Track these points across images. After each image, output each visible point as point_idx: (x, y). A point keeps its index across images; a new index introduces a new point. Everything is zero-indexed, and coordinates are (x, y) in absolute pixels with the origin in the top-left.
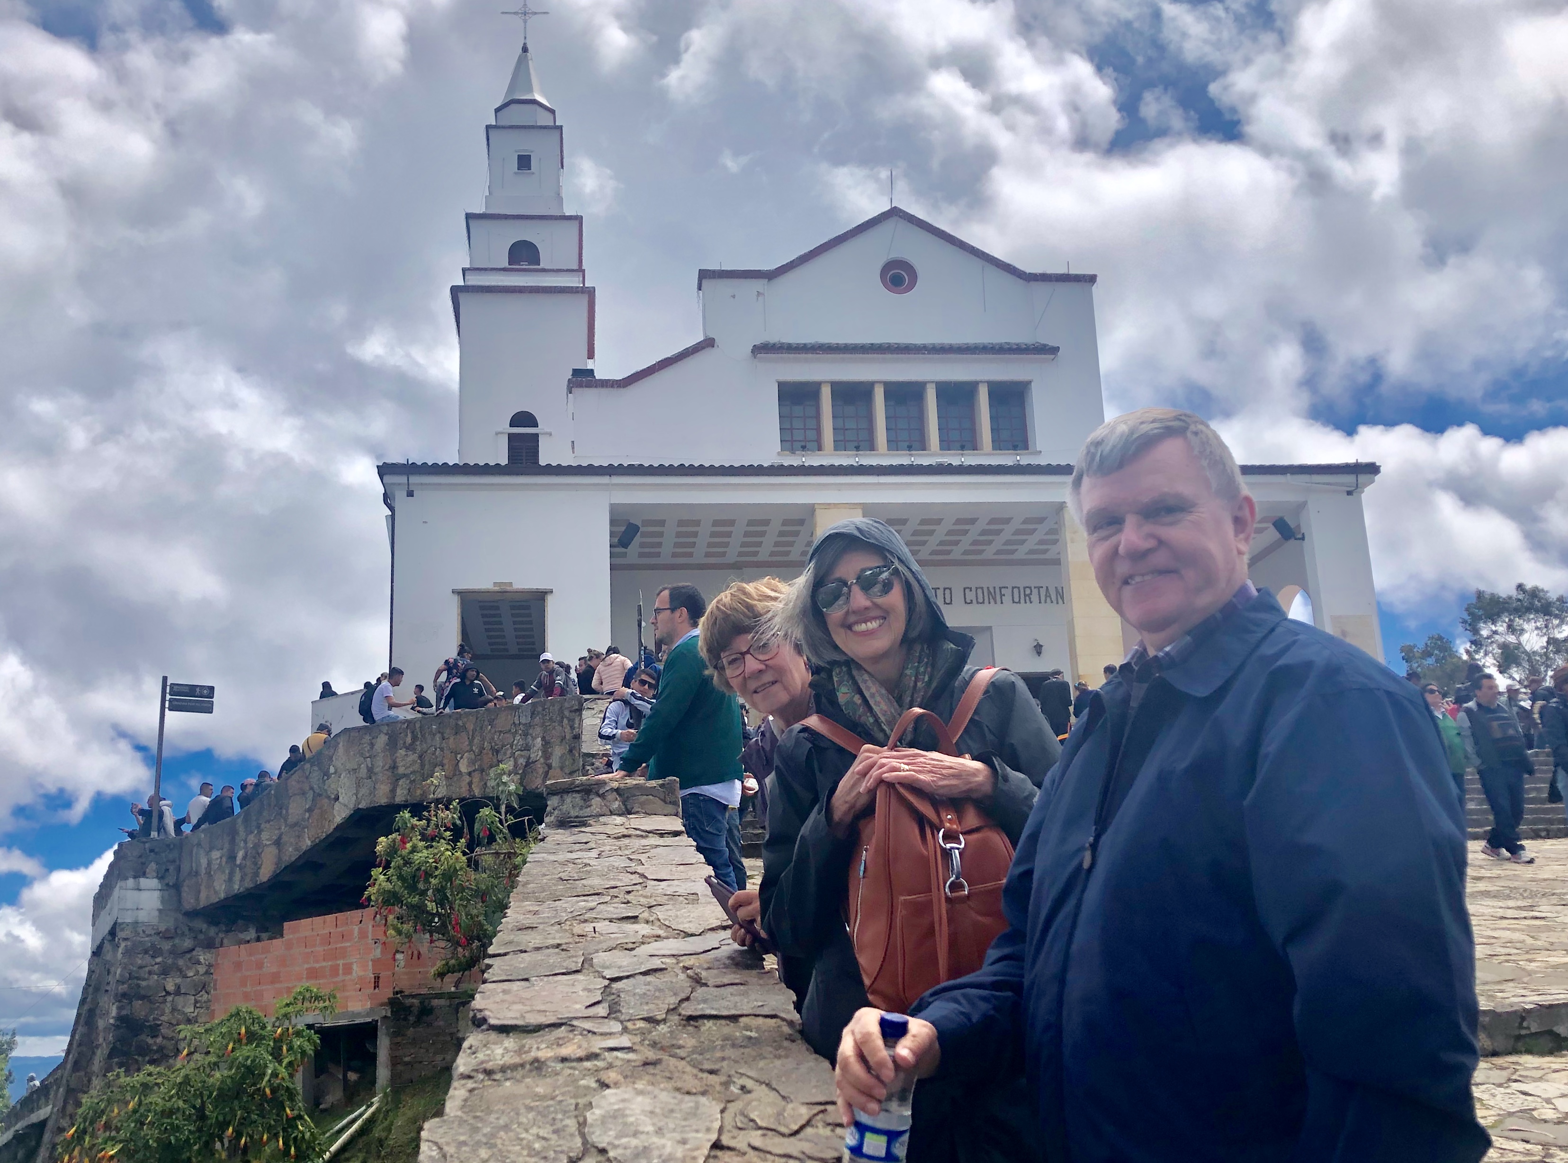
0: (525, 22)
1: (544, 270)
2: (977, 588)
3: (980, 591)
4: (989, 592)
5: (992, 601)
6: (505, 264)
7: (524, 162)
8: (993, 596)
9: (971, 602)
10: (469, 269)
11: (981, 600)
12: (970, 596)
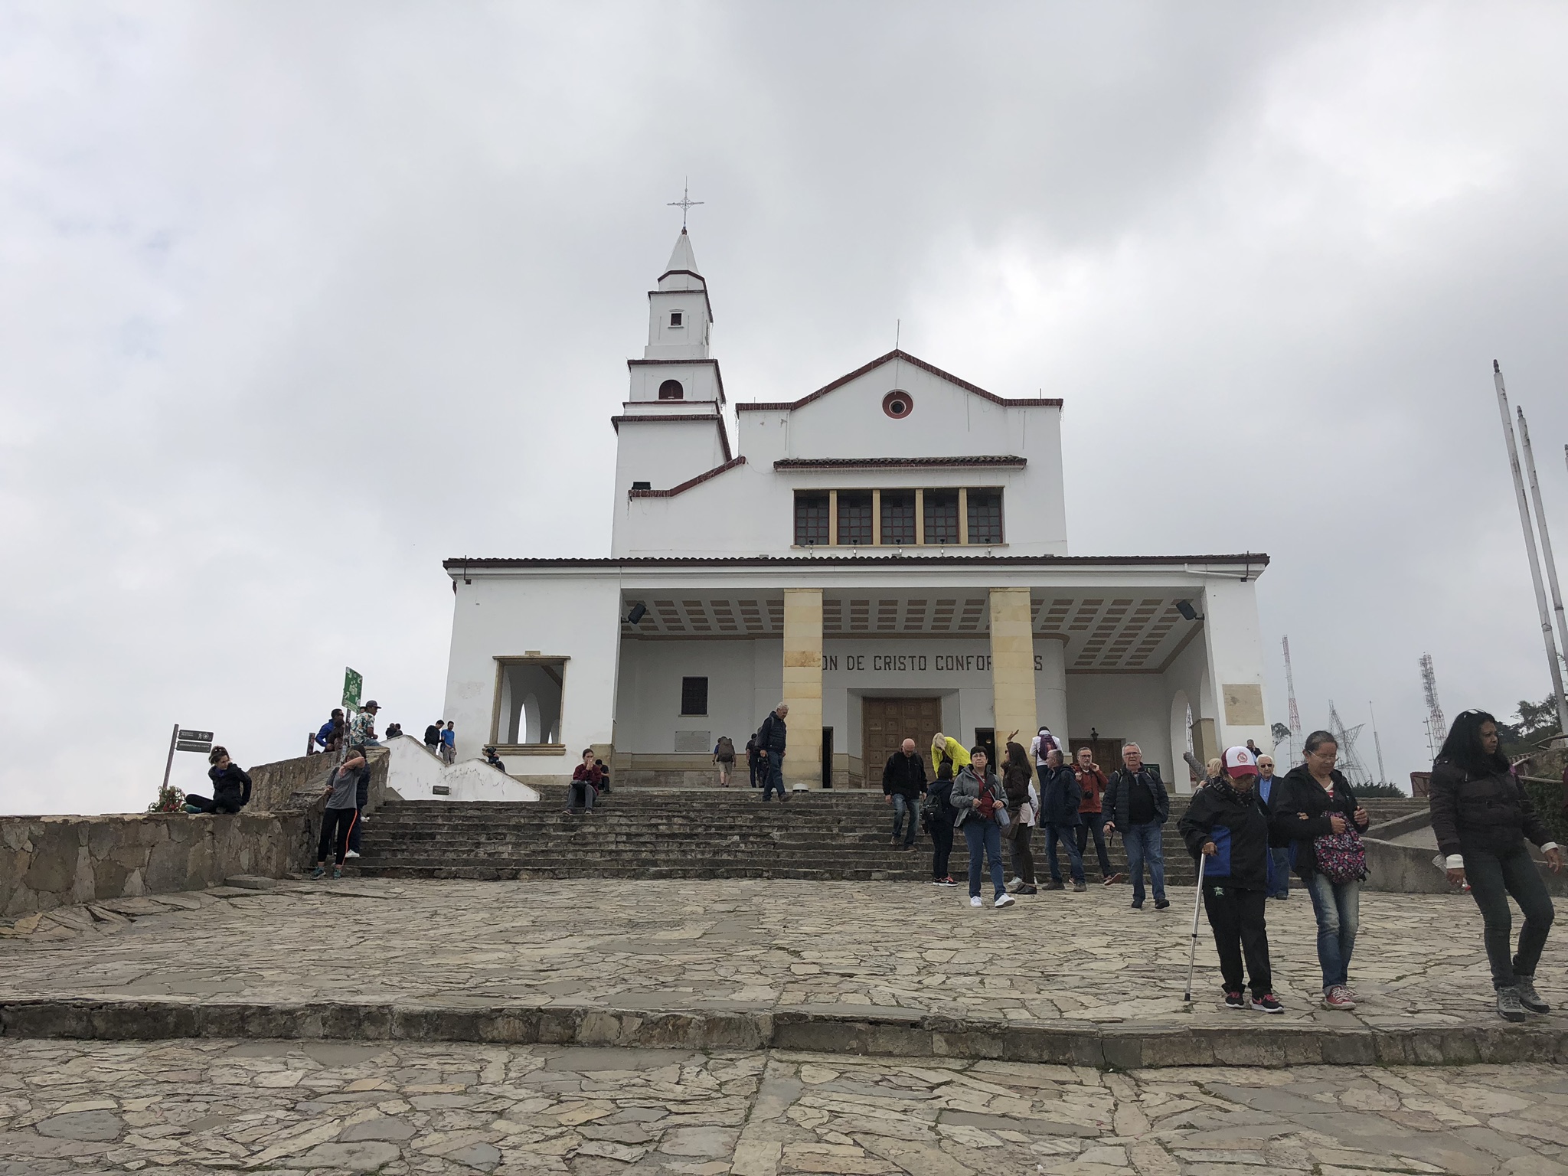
0: (685, 210)
1: (685, 402)
2: (947, 657)
3: (950, 659)
4: (957, 660)
5: (960, 668)
6: (656, 398)
7: (676, 319)
8: (961, 663)
9: (942, 669)
10: (628, 403)
11: (950, 667)
12: (942, 663)
